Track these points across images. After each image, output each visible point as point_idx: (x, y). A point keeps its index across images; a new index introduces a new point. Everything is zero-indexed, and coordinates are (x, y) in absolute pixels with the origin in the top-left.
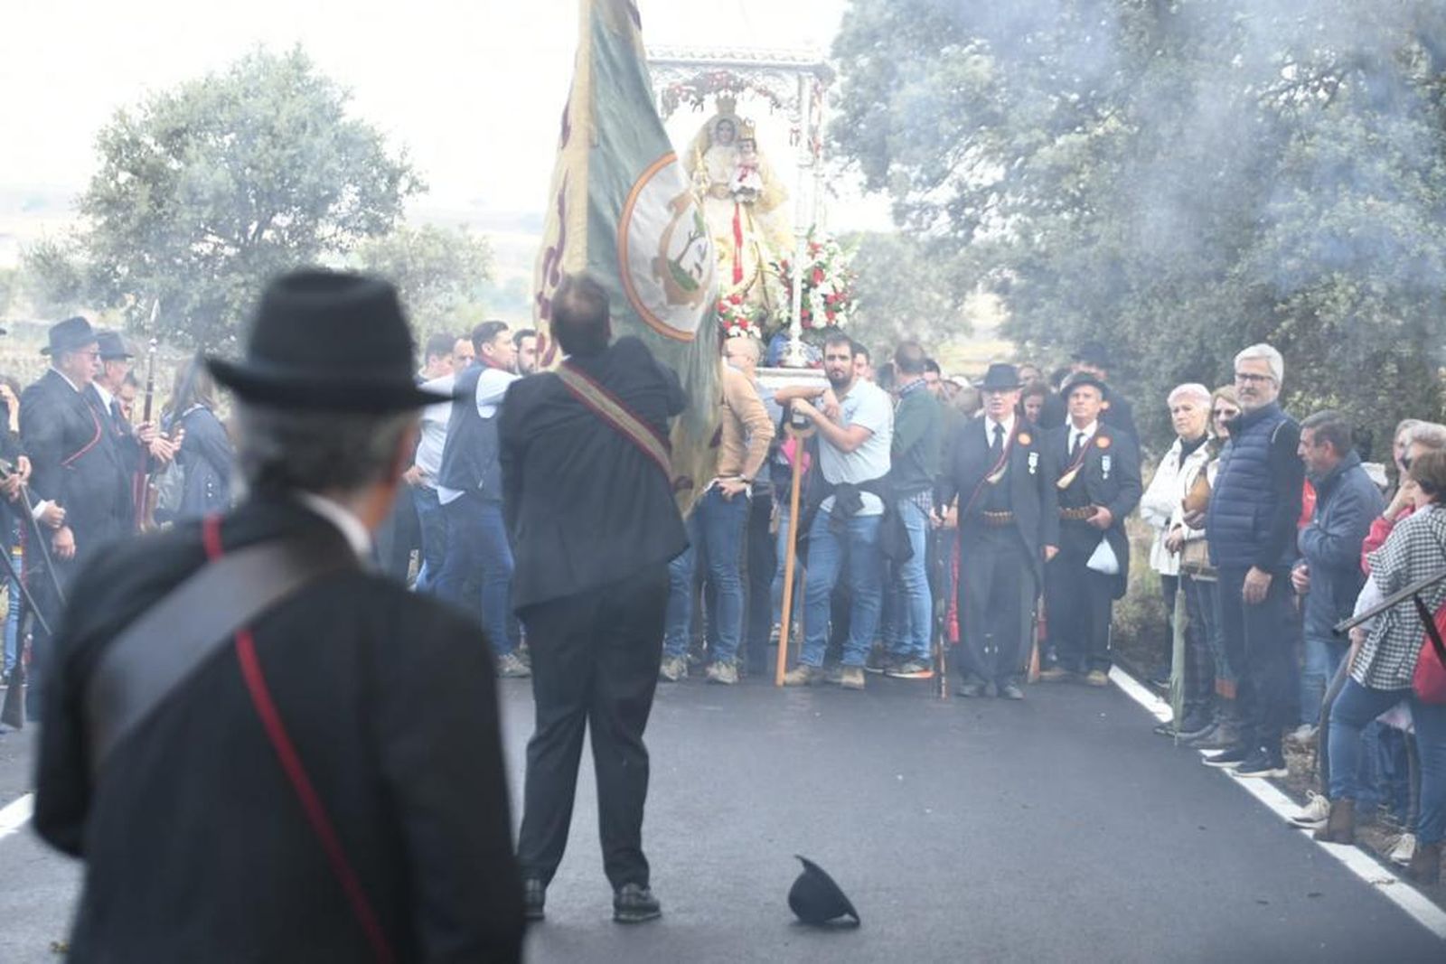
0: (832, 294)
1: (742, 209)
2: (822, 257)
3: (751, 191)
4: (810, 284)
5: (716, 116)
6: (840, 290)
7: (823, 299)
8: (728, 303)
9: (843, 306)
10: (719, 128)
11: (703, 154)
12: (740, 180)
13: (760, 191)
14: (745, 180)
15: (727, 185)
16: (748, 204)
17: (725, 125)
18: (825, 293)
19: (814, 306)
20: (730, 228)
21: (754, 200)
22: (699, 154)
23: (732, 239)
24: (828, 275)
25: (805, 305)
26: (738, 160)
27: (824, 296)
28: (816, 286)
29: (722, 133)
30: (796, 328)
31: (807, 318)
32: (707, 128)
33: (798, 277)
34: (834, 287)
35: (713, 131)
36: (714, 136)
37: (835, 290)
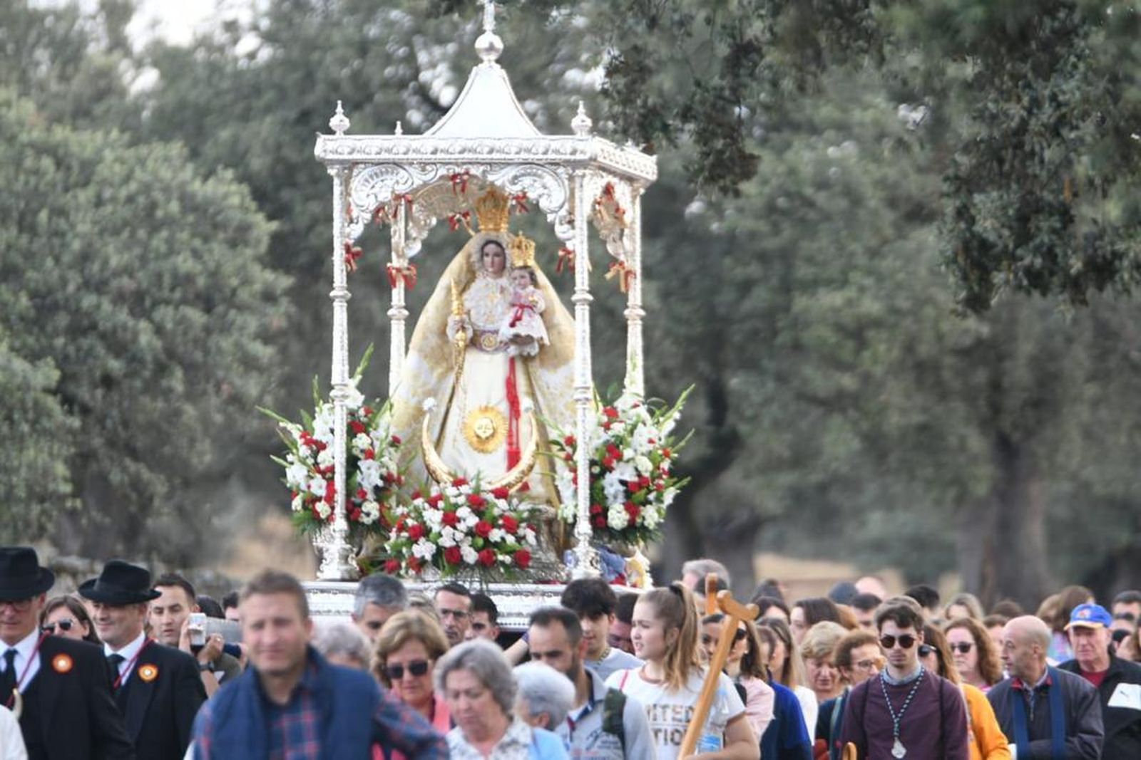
0: (636, 479)
1: (518, 366)
2: (618, 428)
3: (529, 340)
4: (603, 467)
6: (647, 475)
7: (622, 488)
8: (492, 497)
9: (652, 497)
10: (484, 254)
12: (513, 325)
13: (540, 340)
14: (518, 323)
15: (495, 332)
16: (527, 359)
17: (491, 248)
18: (625, 479)
19: (611, 499)
20: (500, 392)
21: (534, 353)
22: (454, 291)
23: (504, 407)
24: (629, 454)
26: (510, 297)
27: (623, 483)
28: (611, 470)
29: (488, 260)
33: (586, 457)
34: (636, 469)
35: (476, 258)
37: (639, 475)
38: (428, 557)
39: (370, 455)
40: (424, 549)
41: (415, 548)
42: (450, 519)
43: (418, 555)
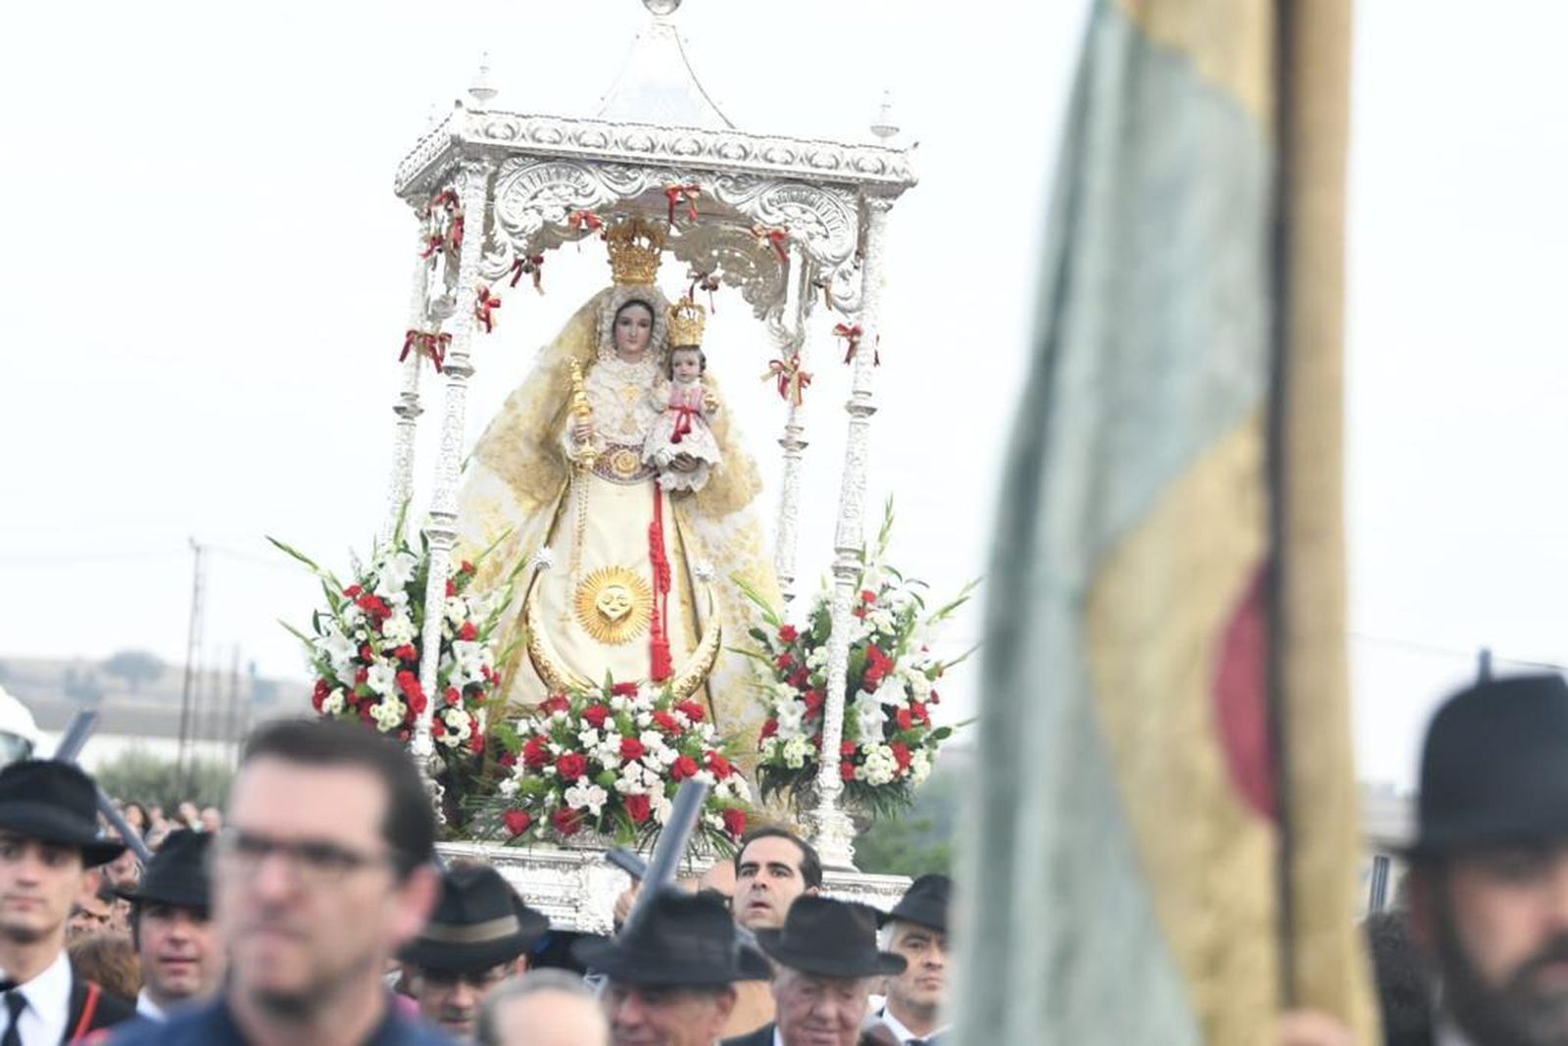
0: (905, 705)
1: (666, 503)
2: (883, 620)
4: (861, 679)
5: (609, 292)
6: (922, 699)
7: (883, 717)
8: (680, 717)
10: (619, 320)
11: (585, 373)
12: (676, 439)
13: (713, 467)
14: (684, 438)
15: (639, 449)
16: (677, 495)
17: (638, 312)
18: (891, 702)
19: (864, 731)
20: (643, 547)
21: (697, 487)
22: (577, 376)
23: (646, 572)
24: (903, 663)
25: (849, 727)
26: (665, 394)
27: (887, 709)
29: (624, 330)
30: (830, 778)
31: (853, 757)
32: (590, 314)
33: (833, 662)
34: (908, 690)
35: (607, 325)
36: (606, 337)
37: (911, 700)
38: (596, 810)
39: (468, 633)
40: (586, 796)
41: (569, 793)
42: (633, 751)
43: (574, 805)
